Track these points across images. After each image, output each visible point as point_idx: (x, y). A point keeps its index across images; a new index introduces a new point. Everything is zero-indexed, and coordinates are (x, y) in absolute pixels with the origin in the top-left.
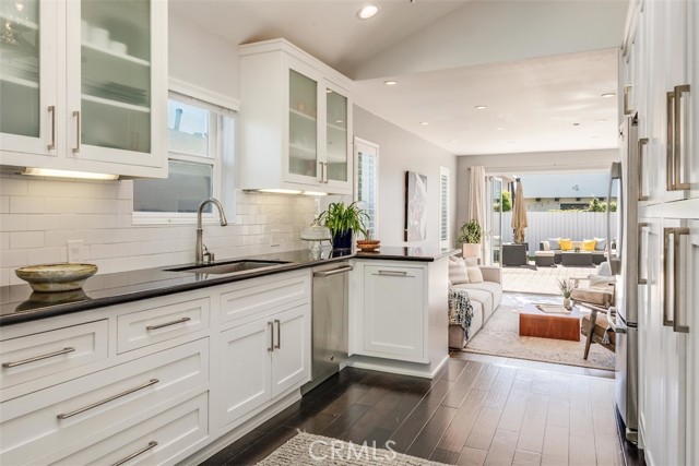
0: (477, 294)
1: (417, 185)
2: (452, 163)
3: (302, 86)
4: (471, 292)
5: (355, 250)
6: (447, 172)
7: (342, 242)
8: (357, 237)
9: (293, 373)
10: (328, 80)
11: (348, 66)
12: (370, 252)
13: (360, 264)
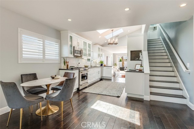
0: (117, 73)
1: (108, 58)
2: (113, 55)
3: (99, 48)
4: (116, 72)
5: (103, 66)
6: (112, 56)
7: (102, 65)
8: (103, 64)
9: (98, 77)
10: (101, 47)
11: (102, 46)
12: (105, 66)
13: (104, 67)
